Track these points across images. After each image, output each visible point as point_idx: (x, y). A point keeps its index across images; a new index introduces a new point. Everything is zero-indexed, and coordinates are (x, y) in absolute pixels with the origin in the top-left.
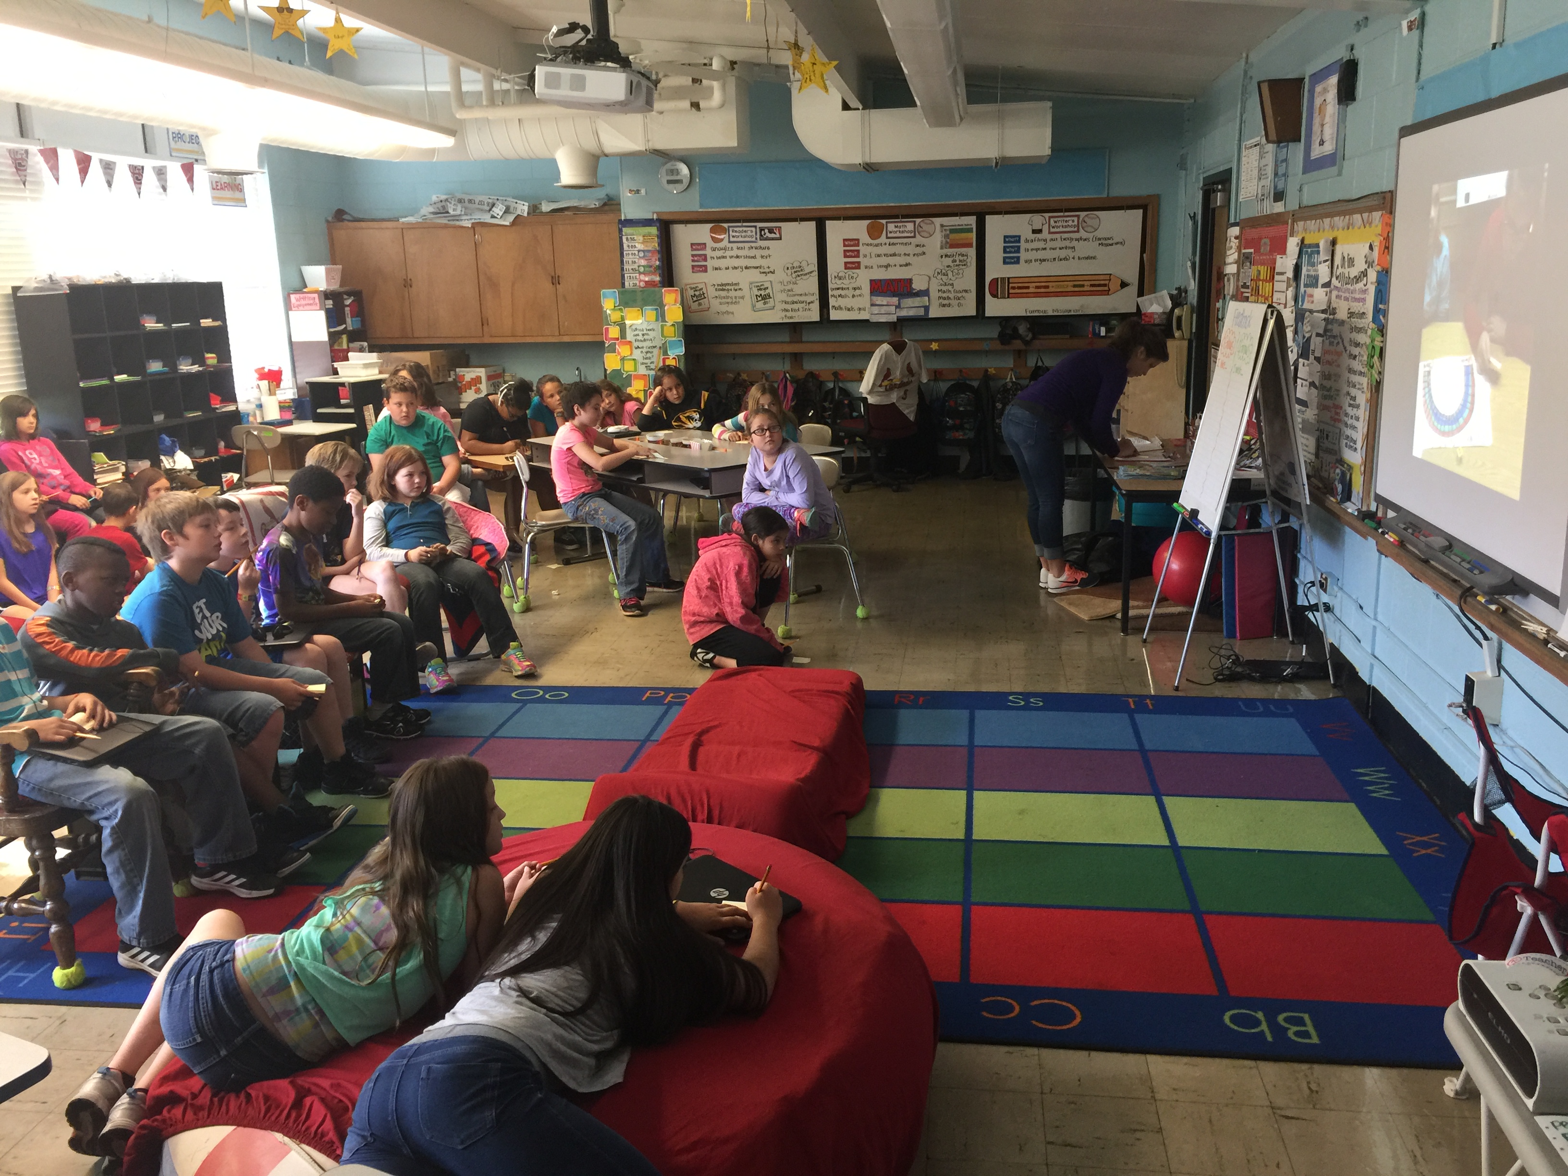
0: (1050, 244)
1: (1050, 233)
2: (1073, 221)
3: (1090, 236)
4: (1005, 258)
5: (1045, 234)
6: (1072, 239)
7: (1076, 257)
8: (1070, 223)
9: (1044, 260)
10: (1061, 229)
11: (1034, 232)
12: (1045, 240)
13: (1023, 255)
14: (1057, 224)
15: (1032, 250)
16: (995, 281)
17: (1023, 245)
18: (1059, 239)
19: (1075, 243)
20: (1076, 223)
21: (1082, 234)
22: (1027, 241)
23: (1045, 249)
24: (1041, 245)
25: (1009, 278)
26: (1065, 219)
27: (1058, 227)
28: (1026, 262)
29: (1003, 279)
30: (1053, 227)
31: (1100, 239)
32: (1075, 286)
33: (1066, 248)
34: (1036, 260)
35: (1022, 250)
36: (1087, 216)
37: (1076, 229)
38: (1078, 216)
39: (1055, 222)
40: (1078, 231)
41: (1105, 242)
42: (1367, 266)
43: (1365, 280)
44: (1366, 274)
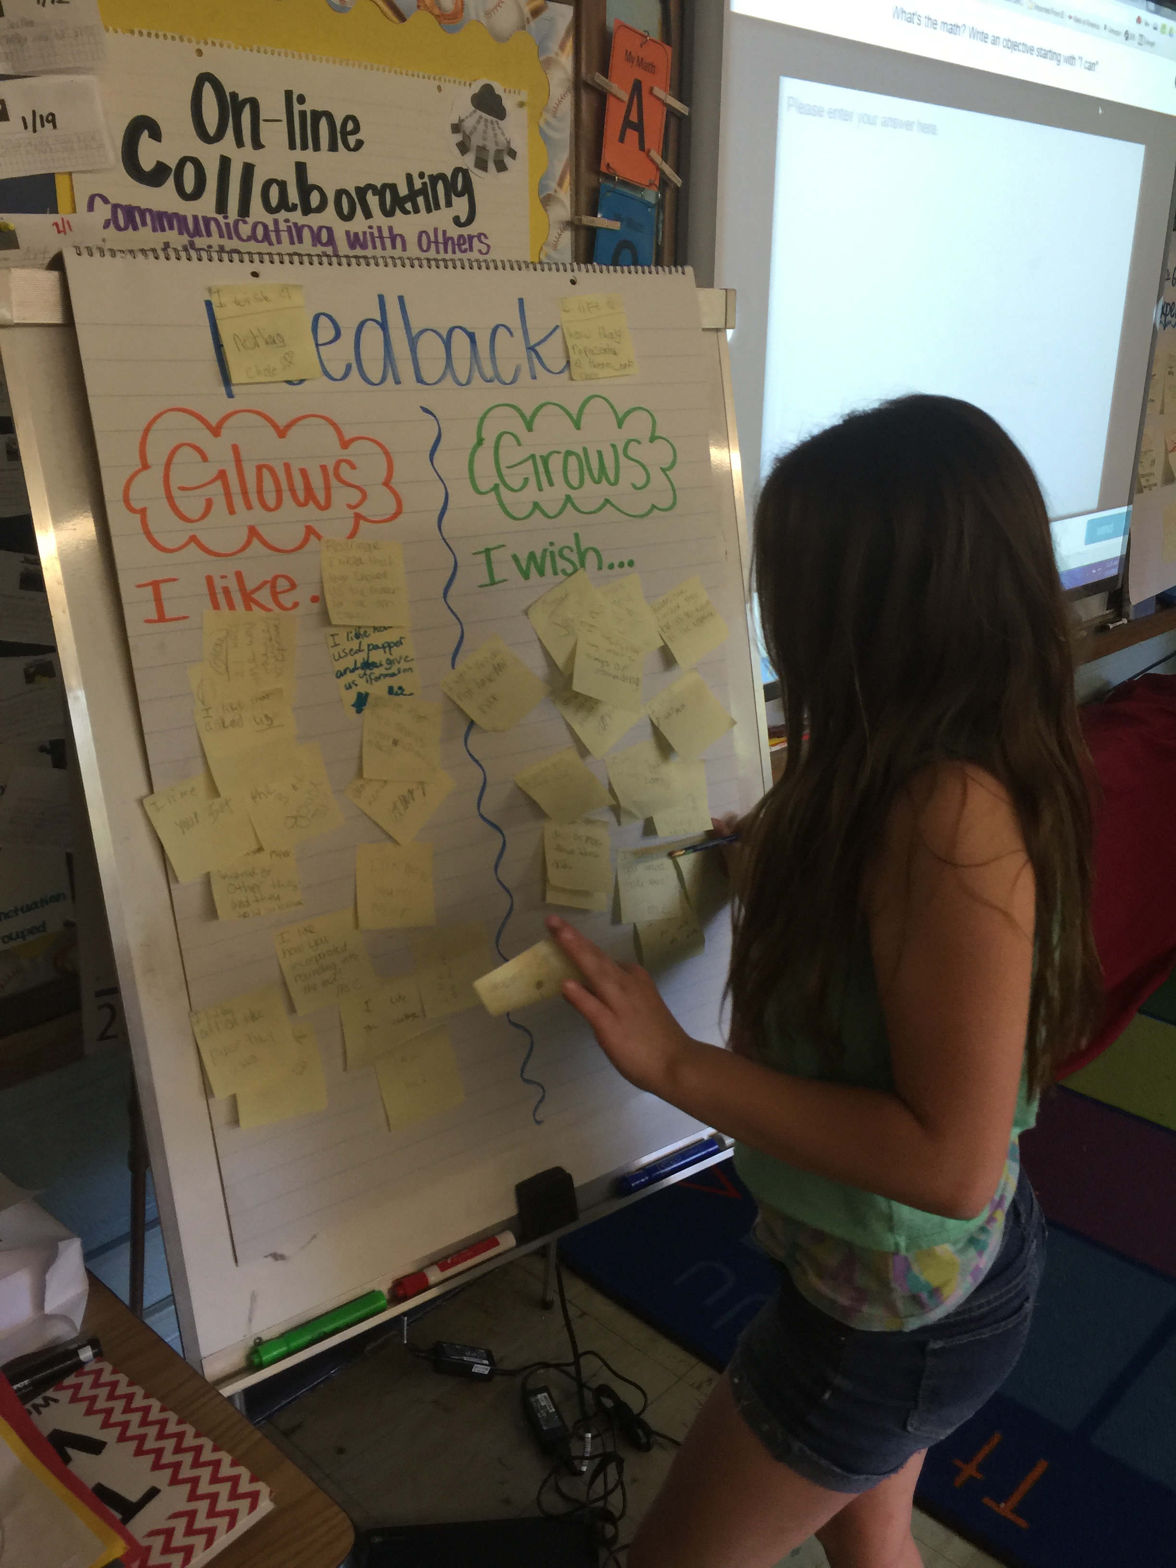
42: (468, 161)
43: (461, 205)
44: (468, 189)
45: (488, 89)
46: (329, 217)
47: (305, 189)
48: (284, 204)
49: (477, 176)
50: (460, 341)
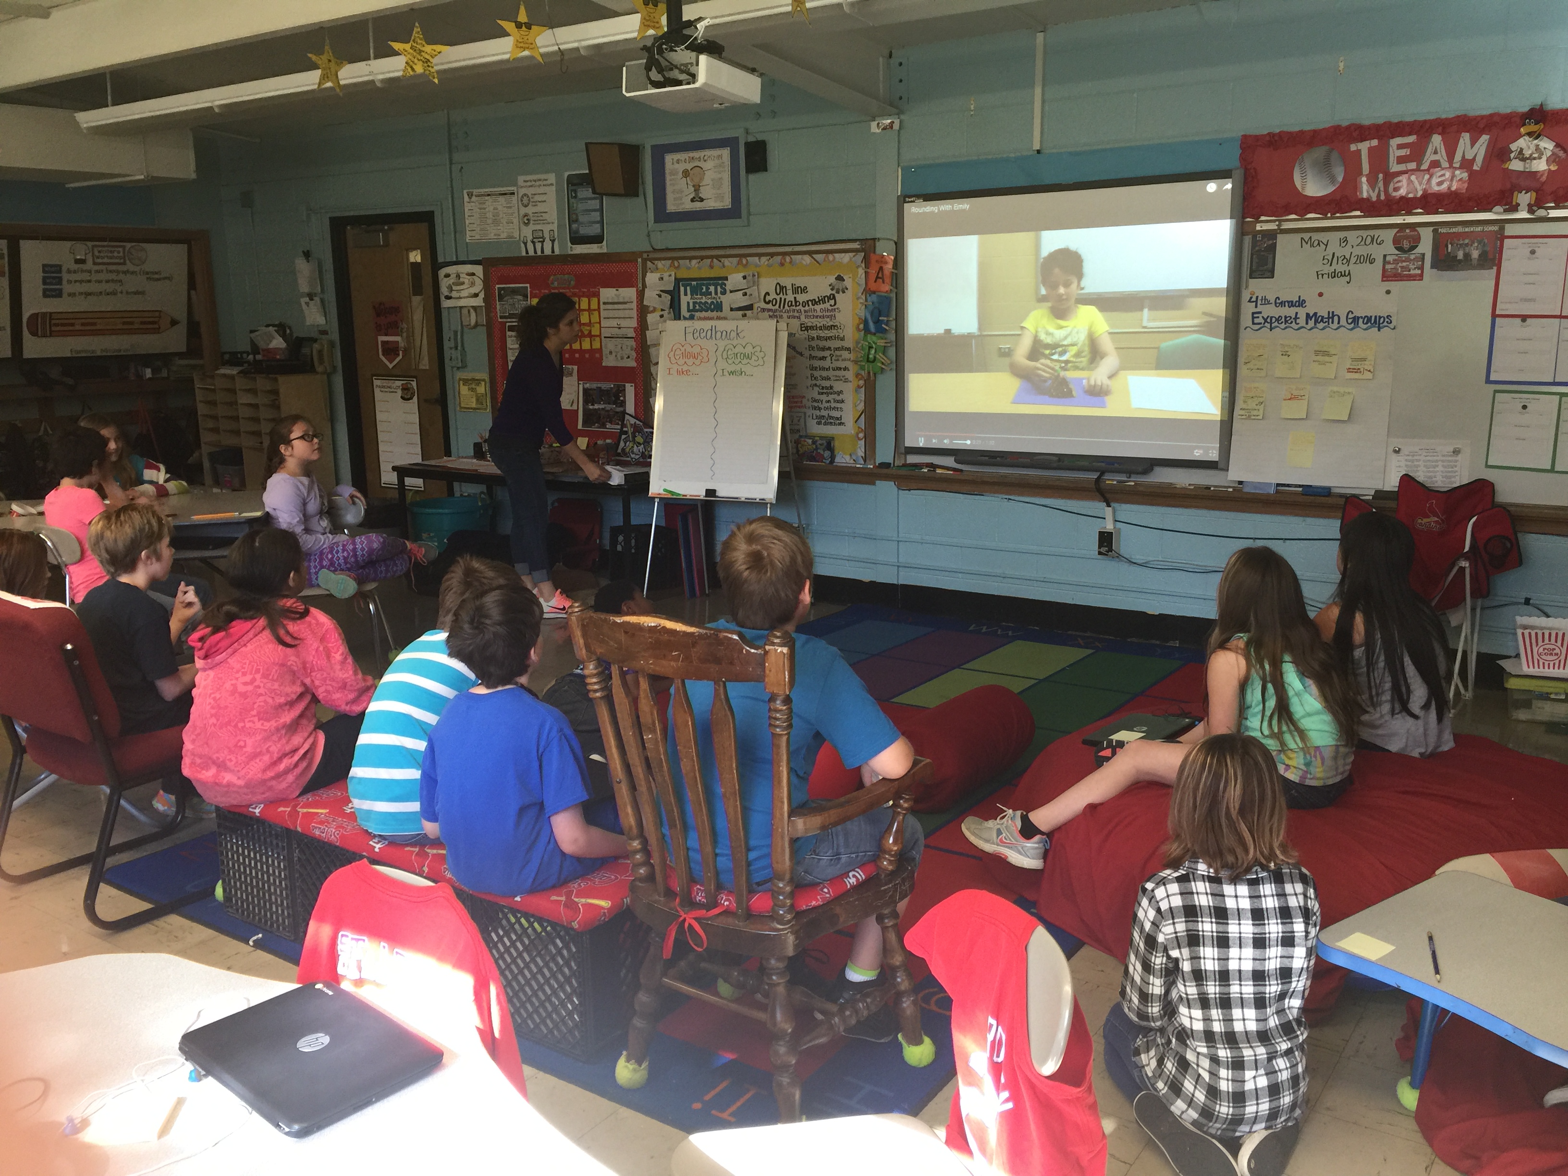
0: (95, 277)
1: (95, 263)
2: (119, 252)
3: (137, 269)
4: (45, 291)
5: (89, 265)
6: (118, 272)
7: (124, 292)
8: (116, 254)
9: (90, 294)
10: (106, 260)
11: (78, 261)
12: (90, 272)
13: (67, 288)
14: (102, 254)
15: (76, 281)
16: (34, 317)
17: (65, 276)
18: (105, 271)
19: (121, 276)
20: (121, 254)
21: (129, 266)
22: (69, 271)
23: (90, 281)
24: (86, 276)
25: (51, 313)
26: (110, 249)
27: (103, 258)
28: (69, 295)
29: (44, 314)
30: (98, 258)
31: (147, 273)
32: (124, 323)
33: (113, 281)
34: (81, 294)
35: (64, 282)
36: (132, 247)
37: (122, 261)
38: (124, 247)
39: (99, 252)
40: (124, 264)
41: (153, 277)
42: (834, 292)
43: (832, 302)
44: (834, 298)
45: (839, 276)
46: (800, 307)
47: (796, 302)
48: (792, 305)
49: (836, 295)
50: (724, 333)
